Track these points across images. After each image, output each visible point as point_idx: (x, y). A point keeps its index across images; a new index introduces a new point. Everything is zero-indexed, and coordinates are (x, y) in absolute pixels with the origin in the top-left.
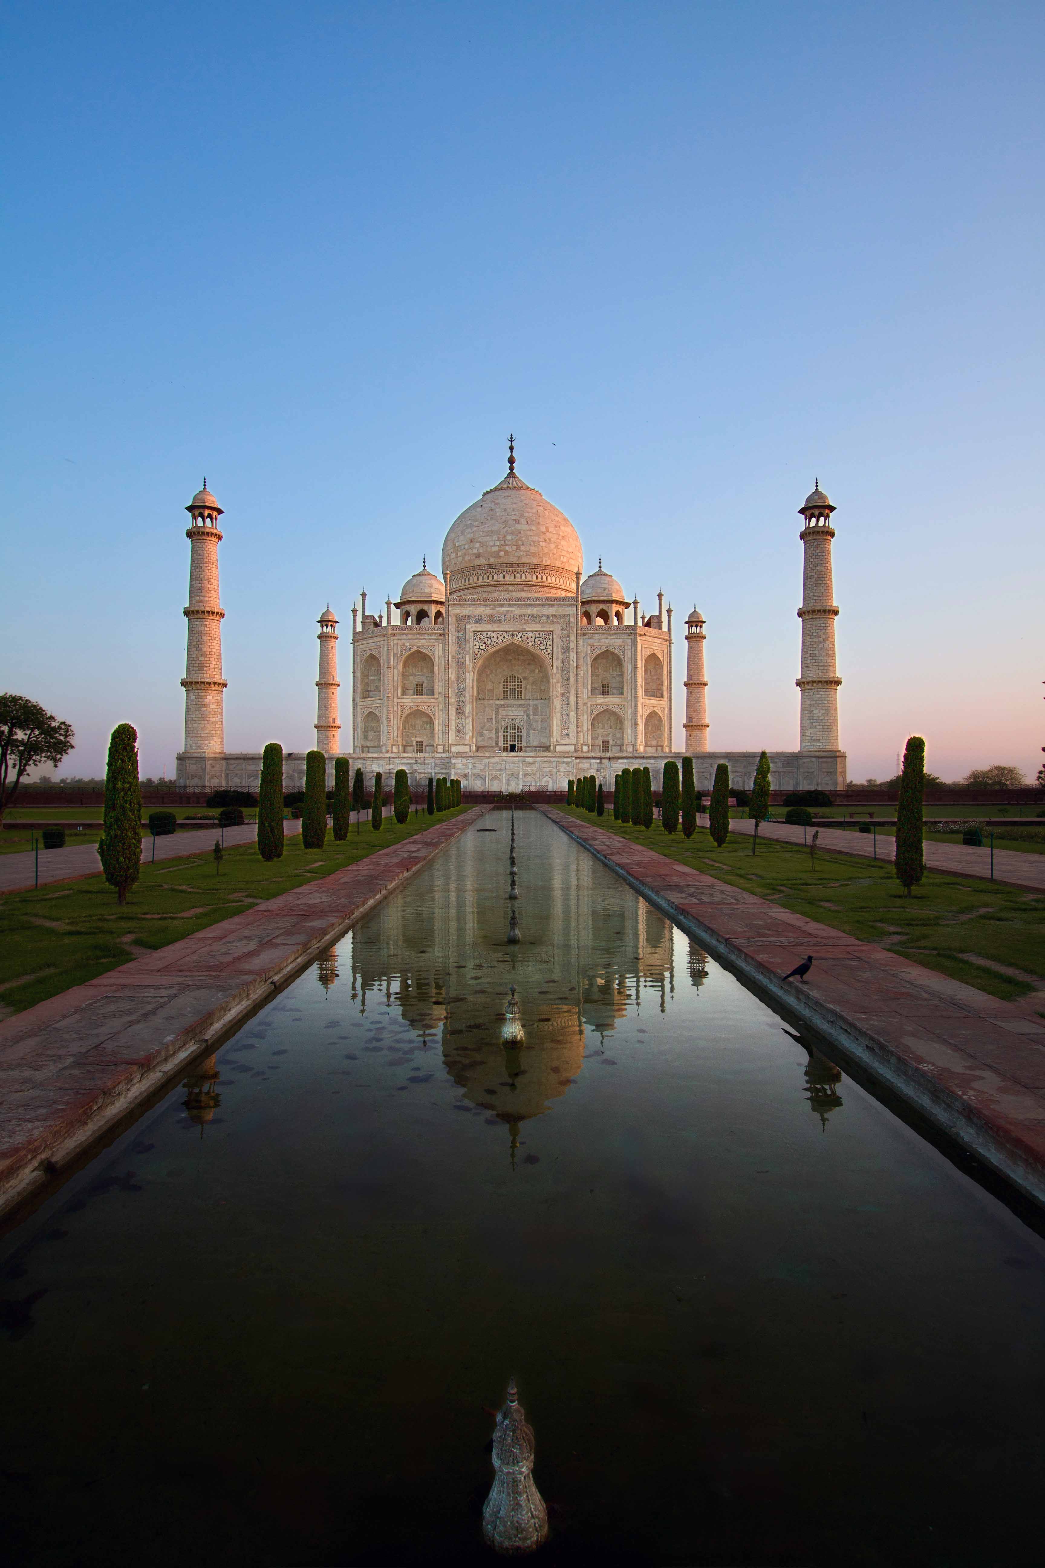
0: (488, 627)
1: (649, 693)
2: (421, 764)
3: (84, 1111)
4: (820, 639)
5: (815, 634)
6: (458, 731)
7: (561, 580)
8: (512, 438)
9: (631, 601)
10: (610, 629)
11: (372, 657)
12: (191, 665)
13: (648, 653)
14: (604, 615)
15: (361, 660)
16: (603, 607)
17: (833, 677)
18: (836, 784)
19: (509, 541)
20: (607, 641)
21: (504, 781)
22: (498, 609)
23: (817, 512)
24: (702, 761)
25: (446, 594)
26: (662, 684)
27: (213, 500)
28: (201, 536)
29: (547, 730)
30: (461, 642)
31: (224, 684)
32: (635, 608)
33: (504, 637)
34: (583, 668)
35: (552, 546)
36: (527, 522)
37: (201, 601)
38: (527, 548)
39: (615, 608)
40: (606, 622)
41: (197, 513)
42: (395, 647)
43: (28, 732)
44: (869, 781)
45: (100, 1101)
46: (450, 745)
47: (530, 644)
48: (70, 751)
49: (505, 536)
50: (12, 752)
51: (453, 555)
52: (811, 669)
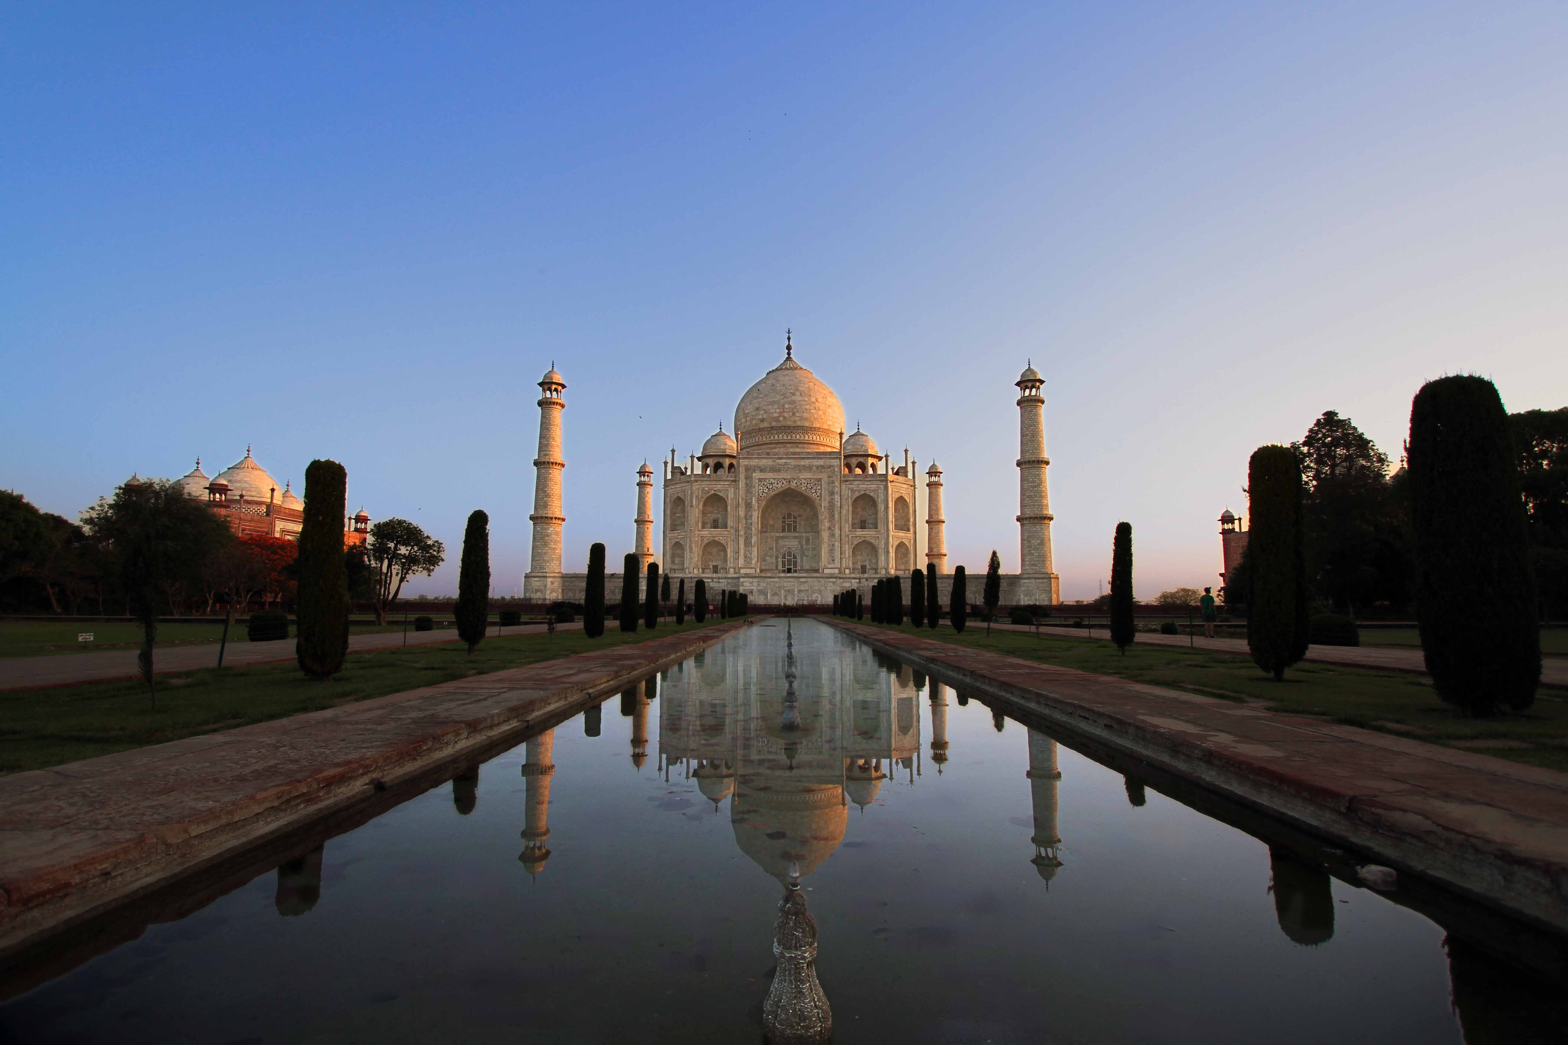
0: (770, 475)
1: (898, 527)
2: (716, 582)
3: (414, 748)
4: (1035, 484)
5: (1031, 480)
6: (745, 557)
7: (828, 440)
8: (789, 331)
9: (883, 455)
10: (866, 477)
11: (679, 498)
12: (538, 504)
13: (897, 496)
14: (862, 466)
15: (670, 501)
16: (861, 459)
17: (1047, 514)
18: (1051, 600)
19: (787, 409)
20: (864, 486)
21: (783, 597)
22: (778, 461)
23: (1030, 385)
24: (941, 581)
25: (737, 449)
26: (908, 520)
27: (558, 378)
28: (549, 405)
29: (817, 557)
30: (749, 487)
31: (563, 519)
32: (887, 460)
33: (783, 483)
34: (846, 507)
35: (821, 413)
36: (801, 394)
37: (546, 455)
38: (801, 415)
39: (871, 460)
40: (863, 472)
41: (546, 387)
42: (697, 491)
43: (409, 548)
44: (1077, 602)
45: (430, 743)
46: (740, 568)
47: (803, 489)
48: (441, 563)
49: (784, 405)
50: (396, 563)
51: (743, 420)
52: (1028, 507)
